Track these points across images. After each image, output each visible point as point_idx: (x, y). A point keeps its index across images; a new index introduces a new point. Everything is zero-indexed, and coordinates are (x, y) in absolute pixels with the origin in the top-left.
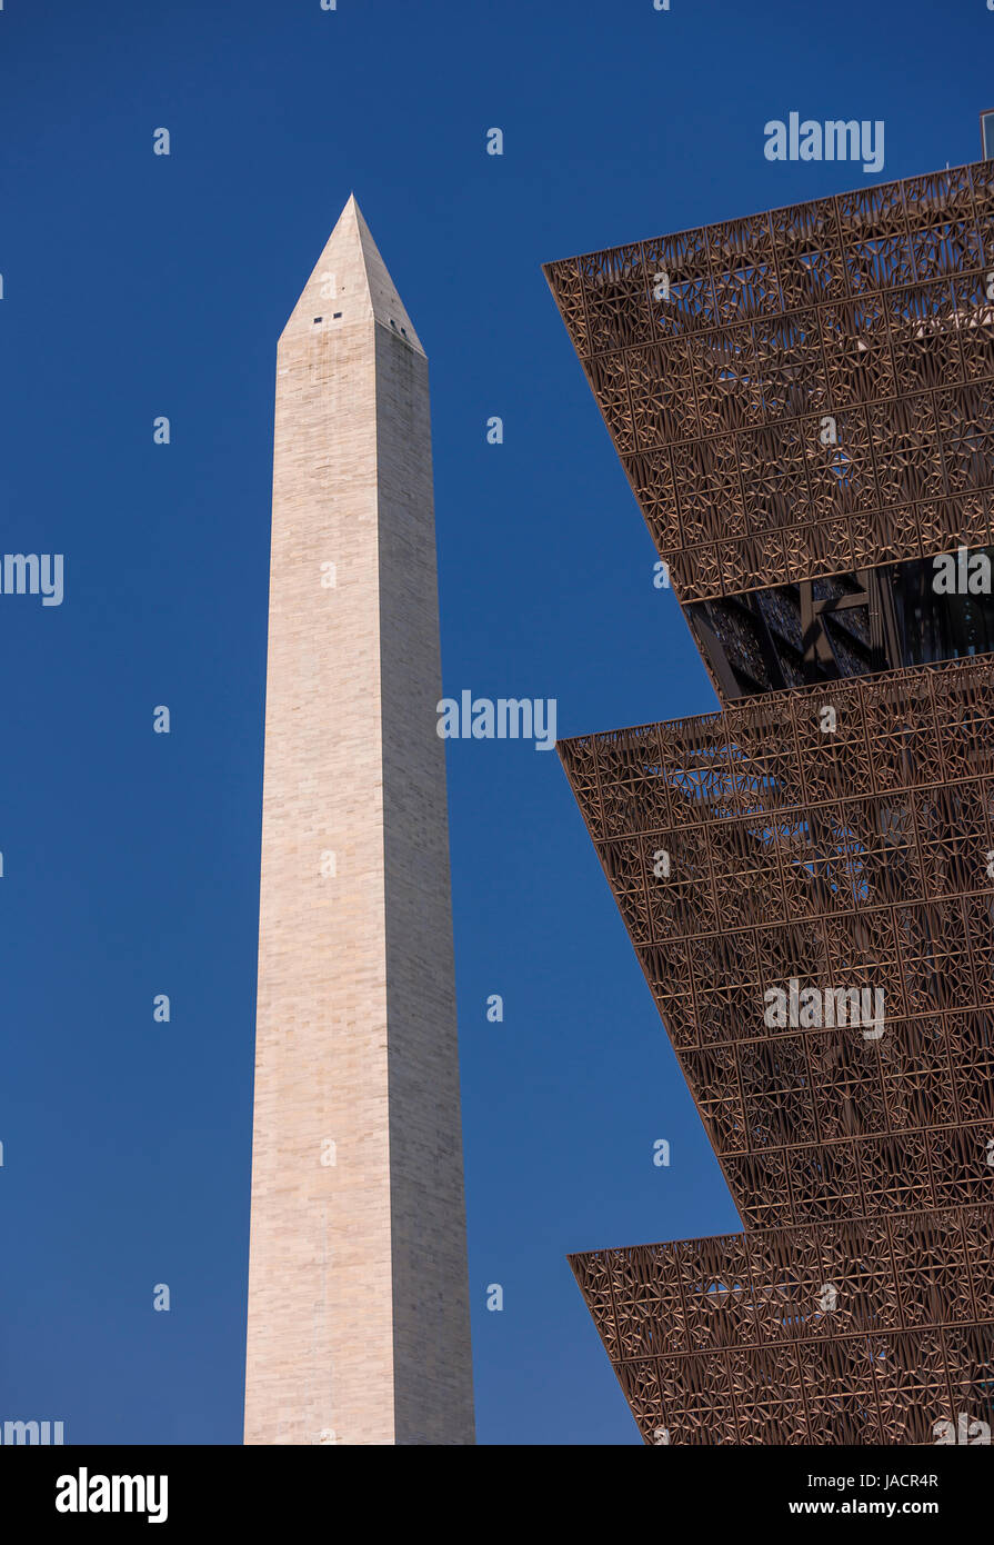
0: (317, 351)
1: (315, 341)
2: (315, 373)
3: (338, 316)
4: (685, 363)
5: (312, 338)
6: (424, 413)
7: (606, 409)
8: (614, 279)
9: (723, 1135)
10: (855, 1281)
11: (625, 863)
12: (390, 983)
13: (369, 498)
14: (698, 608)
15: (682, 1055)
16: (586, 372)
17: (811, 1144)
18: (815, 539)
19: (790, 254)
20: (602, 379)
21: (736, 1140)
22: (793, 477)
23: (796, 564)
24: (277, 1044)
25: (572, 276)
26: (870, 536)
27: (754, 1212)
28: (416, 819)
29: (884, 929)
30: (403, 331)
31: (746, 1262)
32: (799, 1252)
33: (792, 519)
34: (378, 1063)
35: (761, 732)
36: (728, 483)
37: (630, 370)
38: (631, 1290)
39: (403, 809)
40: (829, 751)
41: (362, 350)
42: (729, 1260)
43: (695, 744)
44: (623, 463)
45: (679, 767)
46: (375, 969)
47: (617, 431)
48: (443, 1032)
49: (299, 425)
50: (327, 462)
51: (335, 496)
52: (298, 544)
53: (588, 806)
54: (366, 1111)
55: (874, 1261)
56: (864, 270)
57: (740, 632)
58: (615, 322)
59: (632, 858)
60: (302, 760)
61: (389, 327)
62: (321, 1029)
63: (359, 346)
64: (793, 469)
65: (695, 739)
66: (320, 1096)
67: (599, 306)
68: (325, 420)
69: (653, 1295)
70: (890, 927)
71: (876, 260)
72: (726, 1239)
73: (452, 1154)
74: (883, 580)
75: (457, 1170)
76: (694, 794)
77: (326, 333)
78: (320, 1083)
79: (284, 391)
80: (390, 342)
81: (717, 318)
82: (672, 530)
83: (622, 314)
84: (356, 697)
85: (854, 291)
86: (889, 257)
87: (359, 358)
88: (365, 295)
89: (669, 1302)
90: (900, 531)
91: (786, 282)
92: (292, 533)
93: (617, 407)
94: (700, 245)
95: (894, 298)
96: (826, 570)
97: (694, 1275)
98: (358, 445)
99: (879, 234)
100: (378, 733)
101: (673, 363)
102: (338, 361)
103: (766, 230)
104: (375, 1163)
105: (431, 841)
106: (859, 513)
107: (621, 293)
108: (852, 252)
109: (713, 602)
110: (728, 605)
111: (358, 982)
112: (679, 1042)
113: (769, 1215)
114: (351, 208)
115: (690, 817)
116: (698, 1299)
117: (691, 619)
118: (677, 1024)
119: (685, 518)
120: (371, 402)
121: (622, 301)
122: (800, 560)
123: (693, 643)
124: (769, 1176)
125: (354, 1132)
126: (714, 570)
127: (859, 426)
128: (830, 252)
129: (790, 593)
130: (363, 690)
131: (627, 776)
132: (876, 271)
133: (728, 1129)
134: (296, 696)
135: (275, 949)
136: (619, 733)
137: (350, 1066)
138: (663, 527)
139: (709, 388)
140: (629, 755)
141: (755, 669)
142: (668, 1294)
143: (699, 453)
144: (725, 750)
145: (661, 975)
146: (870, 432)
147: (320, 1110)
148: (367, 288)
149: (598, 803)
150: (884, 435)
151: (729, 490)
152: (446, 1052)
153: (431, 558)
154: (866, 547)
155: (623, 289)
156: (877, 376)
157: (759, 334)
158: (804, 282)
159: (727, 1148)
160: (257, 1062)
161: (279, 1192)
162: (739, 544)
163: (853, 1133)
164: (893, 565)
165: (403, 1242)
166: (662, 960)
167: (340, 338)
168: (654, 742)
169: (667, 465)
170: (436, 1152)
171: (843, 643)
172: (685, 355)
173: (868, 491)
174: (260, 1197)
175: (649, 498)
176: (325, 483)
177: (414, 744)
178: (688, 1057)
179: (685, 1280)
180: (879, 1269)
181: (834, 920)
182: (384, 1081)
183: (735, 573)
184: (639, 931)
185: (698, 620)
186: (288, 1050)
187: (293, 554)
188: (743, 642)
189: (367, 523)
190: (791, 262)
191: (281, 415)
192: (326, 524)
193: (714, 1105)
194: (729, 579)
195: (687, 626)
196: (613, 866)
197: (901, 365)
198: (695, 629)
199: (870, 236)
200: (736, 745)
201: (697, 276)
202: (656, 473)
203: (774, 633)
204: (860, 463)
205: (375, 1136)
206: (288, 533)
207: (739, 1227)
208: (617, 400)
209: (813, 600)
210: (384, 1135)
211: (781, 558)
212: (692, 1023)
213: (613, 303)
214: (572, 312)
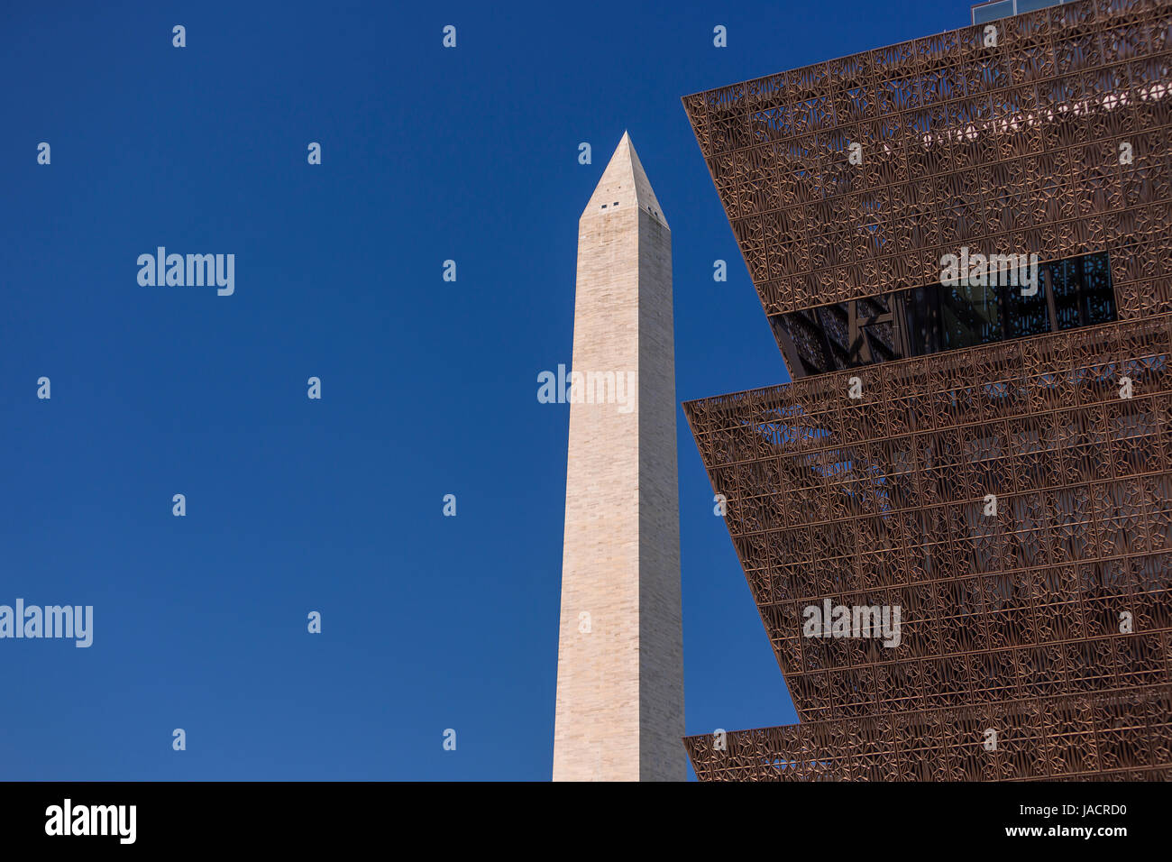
0: (603, 225)
1: (602, 219)
2: (602, 238)
3: (616, 204)
4: (772, 160)
5: (601, 217)
6: (668, 264)
7: (721, 190)
8: (727, 107)
9: (787, 661)
10: (870, 757)
11: (726, 482)
12: (641, 610)
13: (633, 315)
14: (778, 320)
15: (762, 608)
16: (708, 166)
17: (845, 668)
18: (855, 273)
19: (841, 89)
20: (719, 171)
21: (796, 665)
22: (841, 233)
23: (840, 289)
24: (572, 646)
25: (700, 105)
26: (890, 272)
27: (807, 712)
28: (659, 510)
29: (895, 526)
30: (656, 214)
31: (799, 744)
32: (834, 737)
33: (840, 261)
34: (633, 659)
35: (816, 398)
36: (799, 237)
37: (739, 166)
38: (723, 761)
39: (651, 504)
40: (860, 409)
41: (631, 224)
42: (787, 742)
43: (772, 405)
44: (732, 226)
45: (762, 420)
46: (632, 601)
47: (728, 204)
48: (674, 641)
49: (591, 270)
50: (608, 292)
51: (613, 313)
52: (590, 342)
53: (702, 445)
54: (626, 688)
55: (883, 744)
56: (889, 99)
57: (807, 337)
58: (727, 136)
59: (731, 479)
60: (589, 473)
61: (648, 212)
62: (599, 637)
63: (629, 222)
64: (841, 228)
65: (773, 402)
66: (598, 679)
67: (717, 124)
68: (608, 267)
69: (738, 765)
70: (898, 525)
71: (897, 93)
72: (786, 728)
73: (678, 716)
74: (899, 300)
75: (681, 726)
76: (771, 437)
77: (609, 215)
78: (597, 670)
79: (583, 249)
80: (647, 220)
81: (793, 130)
82: (762, 268)
83: (732, 128)
84: (624, 435)
85: (882, 112)
86: (905, 90)
87: (629, 229)
88: (633, 191)
89: (748, 769)
90: (910, 268)
91: (838, 107)
92: (586, 336)
93: (728, 189)
94: (784, 83)
95: (909, 117)
96: (862, 294)
97: (764, 752)
98: (627, 282)
99: (899, 75)
100: (637, 457)
101: (764, 160)
102: (616, 231)
103: (826, 73)
104: (630, 720)
105: (669, 525)
106: (885, 256)
107: (731, 115)
108: (881, 87)
109: (789, 315)
110: (798, 317)
111: (622, 609)
112: (760, 599)
113: (816, 715)
114: (625, 139)
115: (769, 452)
116: (767, 768)
117: (774, 326)
118: (759, 587)
119: (771, 260)
120: (636, 256)
121: (732, 120)
122: (845, 287)
123: (776, 341)
124: (817, 689)
125: (617, 702)
126: (789, 295)
127: (884, 200)
128: (866, 87)
129: (839, 311)
130: (628, 431)
131: (728, 426)
132: (896, 100)
133: (791, 657)
134: (588, 434)
135: (572, 588)
136: (724, 397)
137: (617, 660)
138: (757, 267)
139: (787, 176)
140: (730, 413)
141: (817, 361)
142: (747, 764)
143: (781, 219)
144: (792, 409)
145: (749, 556)
146: (891, 204)
147: (598, 687)
148: (634, 187)
149: (709, 442)
150: (900, 205)
151: (799, 242)
152: (675, 653)
153: (671, 352)
154: (888, 279)
155: (733, 112)
156: (896, 167)
157: (821, 141)
158: (851, 107)
159: (790, 670)
160: (559, 657)
161: (572, 737)
162: (807, 279)
163: (873, 660)
164: (907, 290)
165: (647, 769)
166: (750, 546)
167: (617, 217)
168: (746, 403)
169: (760, 226)
170: (668, 714)
171: (881, 352)
172: (772, 155)
173: (890, 242)
174: (560, 740)
175: (748, 248)
176: (606, 305)
177: (659, 464)
178: (766, 610)
179: (758, 755)
180: (886, 750)
181: (861, 520)
182: (635, 669)
183: (803, 296)
184: (735, 527)
185: (778, 327)
186: (579, 650)
187: (587, 348)
188: (810, 343)
189: (632, 330)
190: (841, 94)
191: (581, 264)
192: (607, 330)
193: (782, 642)
194: (799, 301)
195: (771, 330)
196: (718, 484)
197: (912, 159)
198: (776, 333)
199: (893, 76)
200: (800, 405)
201: (781, 103)
202: (752, 231)
203: (831, 340)
204: (884, 224)
205: (630, 704)
206: (584, 336)
207: (797, 721)
208: (728, 184)
209: (857, 318)
210: (636, 703)
211: (832, 286)
212: (769, 588)
213: (726, 122)
214: (700, 128)
